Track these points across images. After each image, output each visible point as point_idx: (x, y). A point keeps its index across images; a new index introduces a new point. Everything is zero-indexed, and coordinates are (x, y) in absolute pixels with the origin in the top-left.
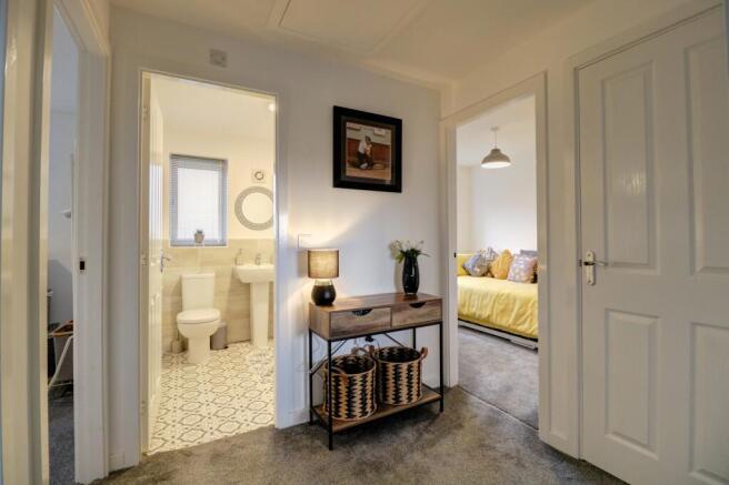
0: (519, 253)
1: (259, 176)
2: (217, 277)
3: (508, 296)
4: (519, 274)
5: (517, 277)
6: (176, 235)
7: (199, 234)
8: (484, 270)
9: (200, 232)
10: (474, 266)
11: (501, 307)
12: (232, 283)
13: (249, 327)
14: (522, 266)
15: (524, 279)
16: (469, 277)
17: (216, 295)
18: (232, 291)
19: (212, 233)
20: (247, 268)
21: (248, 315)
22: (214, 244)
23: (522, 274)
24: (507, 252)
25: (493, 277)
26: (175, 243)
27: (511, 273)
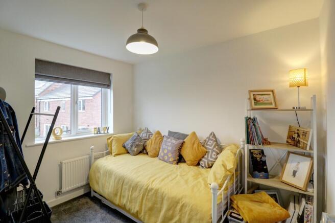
0: (167, 134)
3: (157, 191)
4: (167, 154)
5: (166, 158)
8: (141, 148)
10: (132, 146)
11: (150, 205)
14: (170, 148)
15: (171, 160)
16: (128, 154)
23: (170, 155)
24: (159, 133)
25: (147, 154)
27: (161, 154)
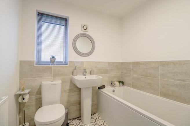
1: (85, 28)
2: (62, 82)
6: (40, 58)
7: (53, 58)
9: (53, 57)
12: (70, 86)
13: (80, 110)
17: (62, 93)
18: (70, 91)
19: (60, 58)
20: (79, 78)
21: (79, 103)
22: (60, 64)
26: (39, 63)
